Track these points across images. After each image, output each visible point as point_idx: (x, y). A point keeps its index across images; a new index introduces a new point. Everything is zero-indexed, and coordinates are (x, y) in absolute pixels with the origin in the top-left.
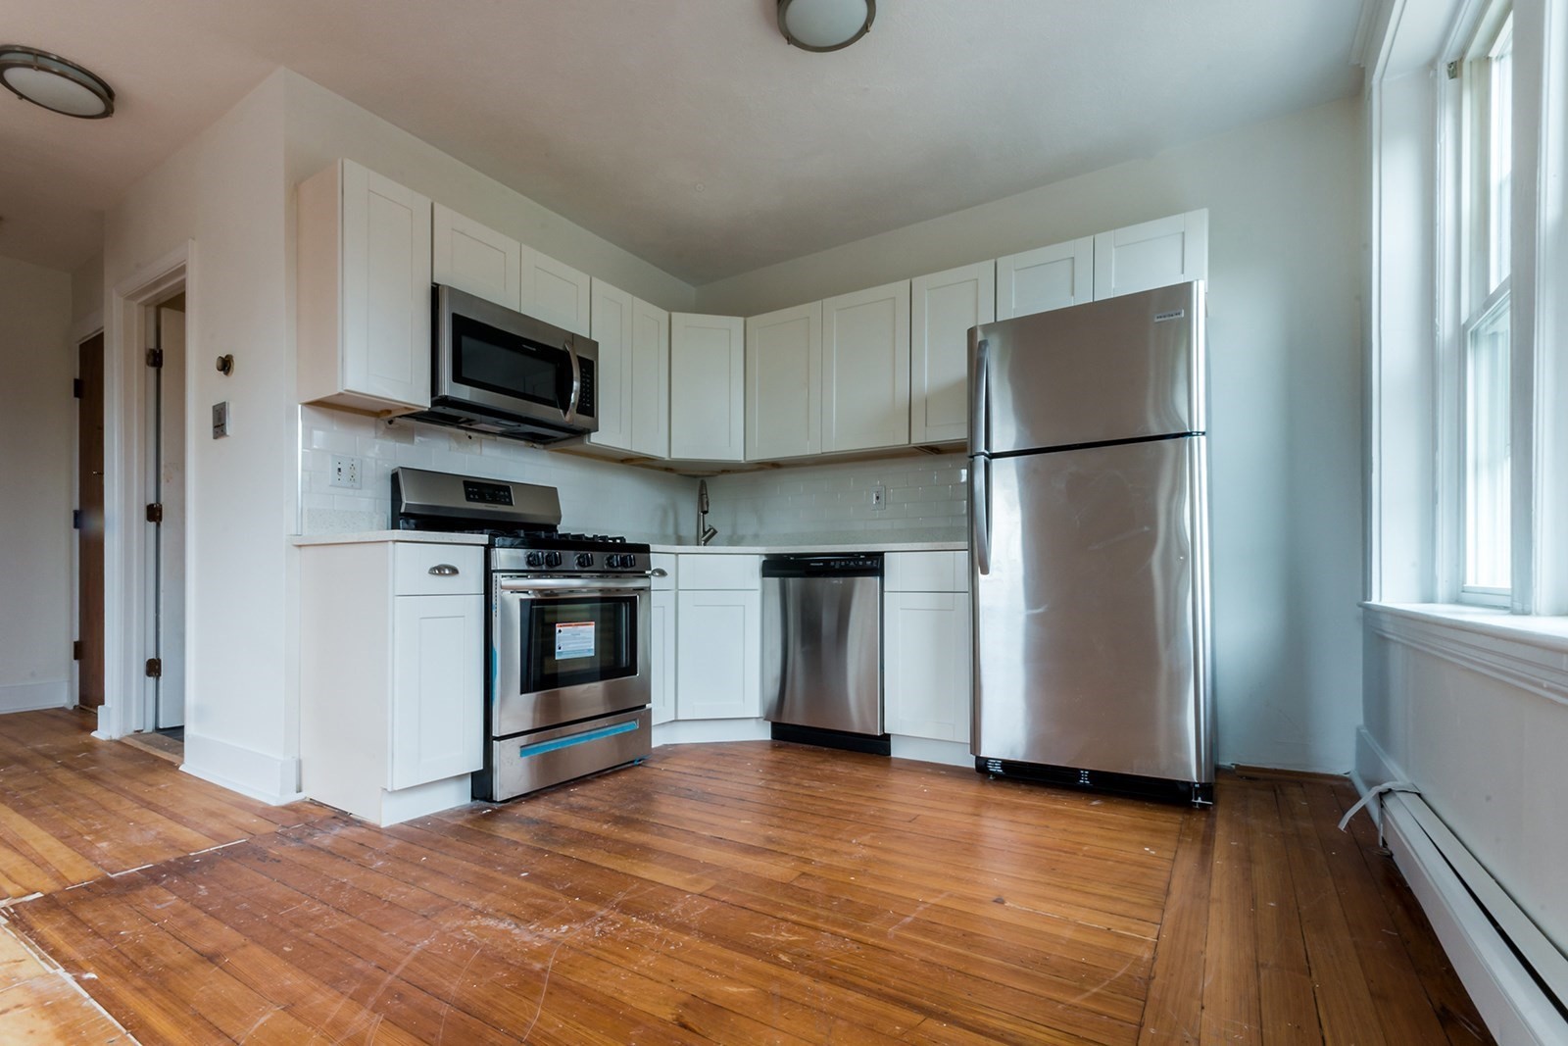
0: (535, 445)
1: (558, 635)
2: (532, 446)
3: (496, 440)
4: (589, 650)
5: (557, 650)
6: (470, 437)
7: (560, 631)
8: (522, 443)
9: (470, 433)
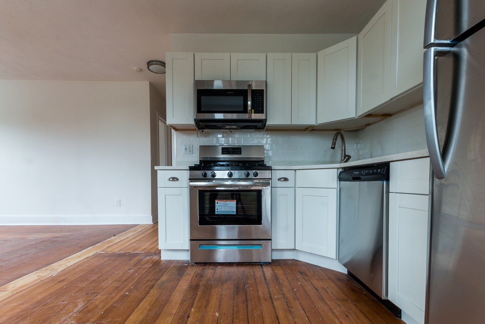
0: (260, 130)
1: (216, 204)
2: (259, 131)
3: (241, 131)
4: (233, 212)
5: (216, 210)
6: (231, 132)
7: (217, 203)
8: (253, 130)
9: (231, 130)
